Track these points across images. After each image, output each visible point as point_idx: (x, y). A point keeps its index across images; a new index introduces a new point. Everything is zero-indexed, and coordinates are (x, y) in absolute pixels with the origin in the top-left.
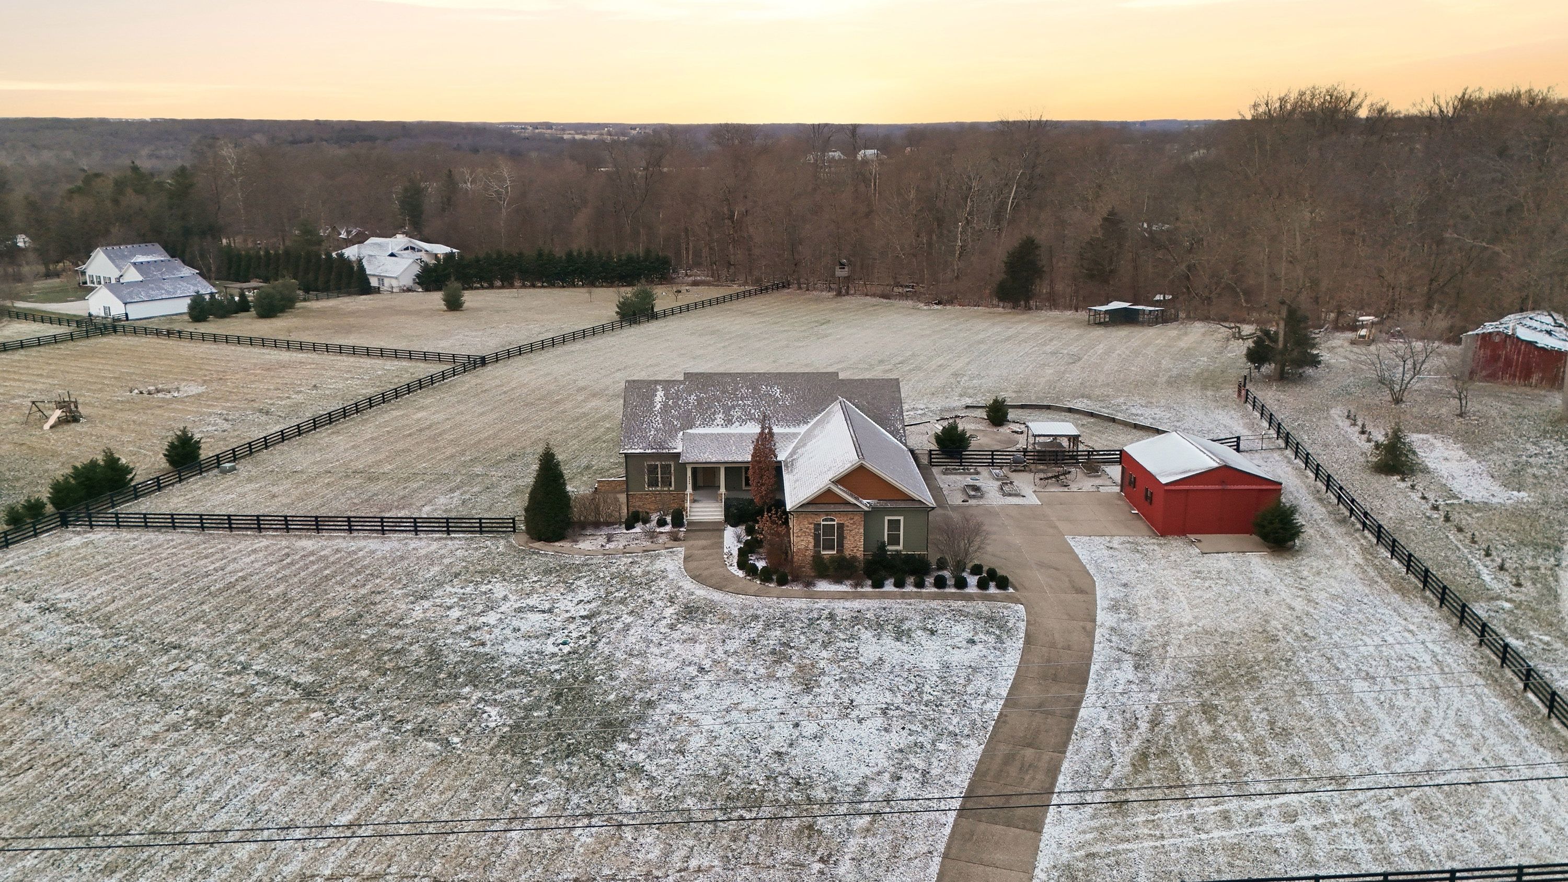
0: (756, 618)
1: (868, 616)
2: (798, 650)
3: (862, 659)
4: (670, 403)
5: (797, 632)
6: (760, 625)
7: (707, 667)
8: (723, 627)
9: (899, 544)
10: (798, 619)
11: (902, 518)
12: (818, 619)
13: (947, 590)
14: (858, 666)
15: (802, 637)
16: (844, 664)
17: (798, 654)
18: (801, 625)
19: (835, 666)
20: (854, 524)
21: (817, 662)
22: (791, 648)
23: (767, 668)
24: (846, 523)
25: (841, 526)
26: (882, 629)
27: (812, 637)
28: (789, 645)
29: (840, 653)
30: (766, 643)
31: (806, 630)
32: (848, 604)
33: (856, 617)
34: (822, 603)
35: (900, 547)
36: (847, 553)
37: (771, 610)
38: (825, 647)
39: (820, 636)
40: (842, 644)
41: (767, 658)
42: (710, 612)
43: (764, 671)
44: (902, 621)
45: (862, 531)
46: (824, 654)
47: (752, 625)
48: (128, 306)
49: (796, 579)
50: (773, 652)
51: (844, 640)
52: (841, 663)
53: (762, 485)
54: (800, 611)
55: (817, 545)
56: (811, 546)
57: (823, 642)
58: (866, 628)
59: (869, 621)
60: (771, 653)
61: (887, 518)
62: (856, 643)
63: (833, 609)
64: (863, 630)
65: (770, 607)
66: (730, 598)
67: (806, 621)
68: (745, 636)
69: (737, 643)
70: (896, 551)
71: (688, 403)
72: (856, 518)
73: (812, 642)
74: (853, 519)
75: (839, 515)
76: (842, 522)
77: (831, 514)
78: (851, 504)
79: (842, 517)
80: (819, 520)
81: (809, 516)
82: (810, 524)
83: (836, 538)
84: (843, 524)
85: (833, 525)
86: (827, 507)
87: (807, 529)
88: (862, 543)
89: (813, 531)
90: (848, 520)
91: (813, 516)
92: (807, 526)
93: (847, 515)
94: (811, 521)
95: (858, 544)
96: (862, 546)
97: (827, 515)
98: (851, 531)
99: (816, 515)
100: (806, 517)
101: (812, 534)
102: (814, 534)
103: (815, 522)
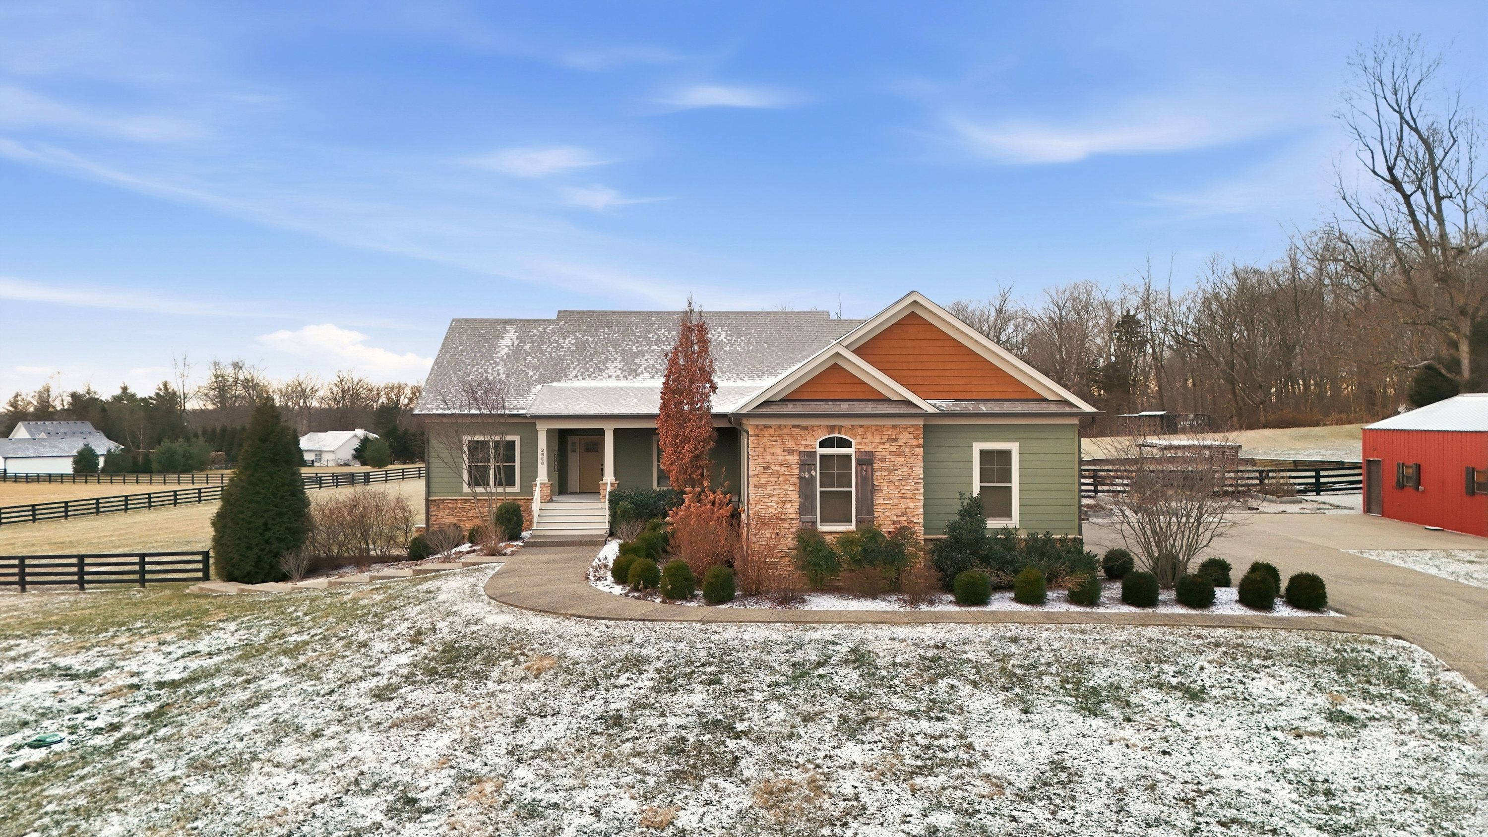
0: (636, 664)
1: (971, 656)
2: (759, 740)
3: (989, 767)
4: (527, 347)
5: (758, 696)
6: (646, 681)
7: (426, 799)
8: (534, 686)
9: (1009, 515)
10: (759, 664)
11: (1014, 447)
12: (820, 664)
13: (1161, 610)
14: (984, 788)
15: (773, 706)
16: (933, 782)
17: (759, 751)
18: (769, 679)
19: (900, 789)
20: (900, 453)
21: (828, 777)
22: (737, 736)
23: (647, 797)
24: (880, 452)
25: (867, 461)
26: (1028, 687)
27: (808, 708)
28: (730, 728)
29: (906, 750)
30: (654, 723)
31: (784, 690)
32: (902, 632)
33: (934, 660)
34: (825, 633)
35: (1014, 522)
36: (886, 526)
37: (682, 646)
38: (852, 734)
39: (829, 706)
40: (911, 726)
41: (652, 768)
42: (508, 656)
43: (633, 806)
44: (1079, 667)
45: (919, 471)
46: (852, 751)
47: (622, 680)
48: (9, 462)
49: (754, 592)
50: (677, 748)
51: (911, 713)
52: (919, 781)
53: (686, 440)
54: (766, 646)
55: (806, 508)
56: (792, 510)
57: (844, 719)
58: (975, 684)
59: (978, 667)
60: (668, 750)
61: (977, 447)
62: (954, 723)
63: (862, 642)
64: (966, 690)
65: (679, 640)
66: (572, 627)
67: (784, 668)
68: (593, 707)
69: (561, 726)
70: (1005, 530)
71: (560, 347)
72: (904, 438)
73: (807, 719)
74: (896, 440)
75: (860, 431)
76: (868, 448)
77: (841, 427)
78: (889, 400)
79: (869, 435)
80: (813, 442)
81: (785, 431)
82: (790, 452)
83: (853, 489)
84: (871, 454)
85: (849, 457)
86: (830, 408)
87: (781, 465)
88: (922, 504)
89: (797, 471)
90: (883, 444)
91: (797, 432)
92: (781, 458)
93: (880, 429)
94: (791, 444)
95: (911, 505)
96: (921, 511)
97: (831, 429)
98: (890, 471)
99: (805, 428)
100: (779, 436)
101: (794, 479)
102: (801, 478)
103: (802, 449)
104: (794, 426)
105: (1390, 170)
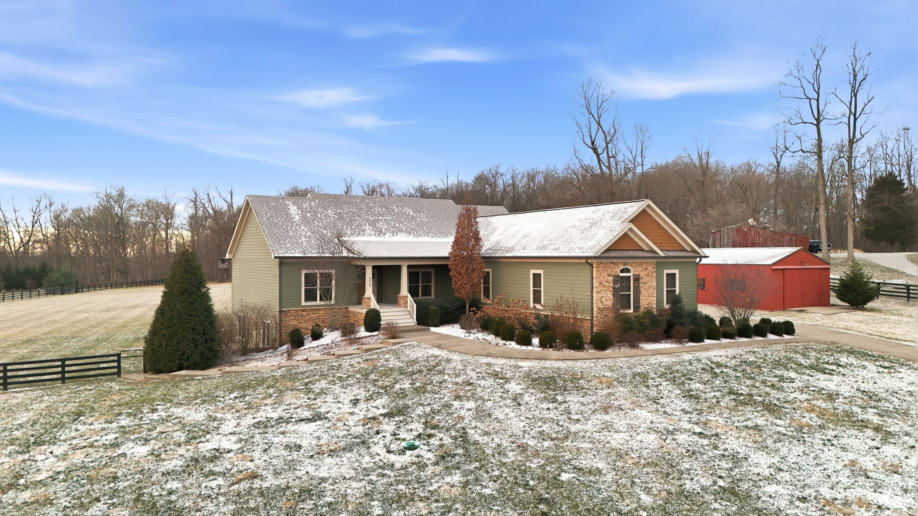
11: (676, 272)
20: (648, 275)
24: (642, 275)
25: (637, 279)
36: (643, 311)
45: (654, 284)
55: (615, 302)
56: (611, 303)
61: (665, 272)
72: (650, 268)
74: (646, 269)
75: (634, 265)
76: (637, 273)
77: (628, 263)
78: (644, 250)
79: (637, 267)
80: (617, 270)
81: (608, 265)
82: (609, 275)
83: (632, 293)
84: (639, 275)
85: (629, 277)
86: (626, 254)
87: (606, 282)
88: (655, 299)
89: (612, 285)
90: (642, 271)
91: (612, 265)
92: (606, 278)
93: (641, 264)
94: (610, 272)
95: (652, 299)
96: (655, 302)
97: (625, 264)
98: (645, 284)
99: (615, 264)
100: (606, 268)
101: (611, 289)
102: (614, 288)
103: (614, 274)
104: (611, 263)
105: (593, 143)
